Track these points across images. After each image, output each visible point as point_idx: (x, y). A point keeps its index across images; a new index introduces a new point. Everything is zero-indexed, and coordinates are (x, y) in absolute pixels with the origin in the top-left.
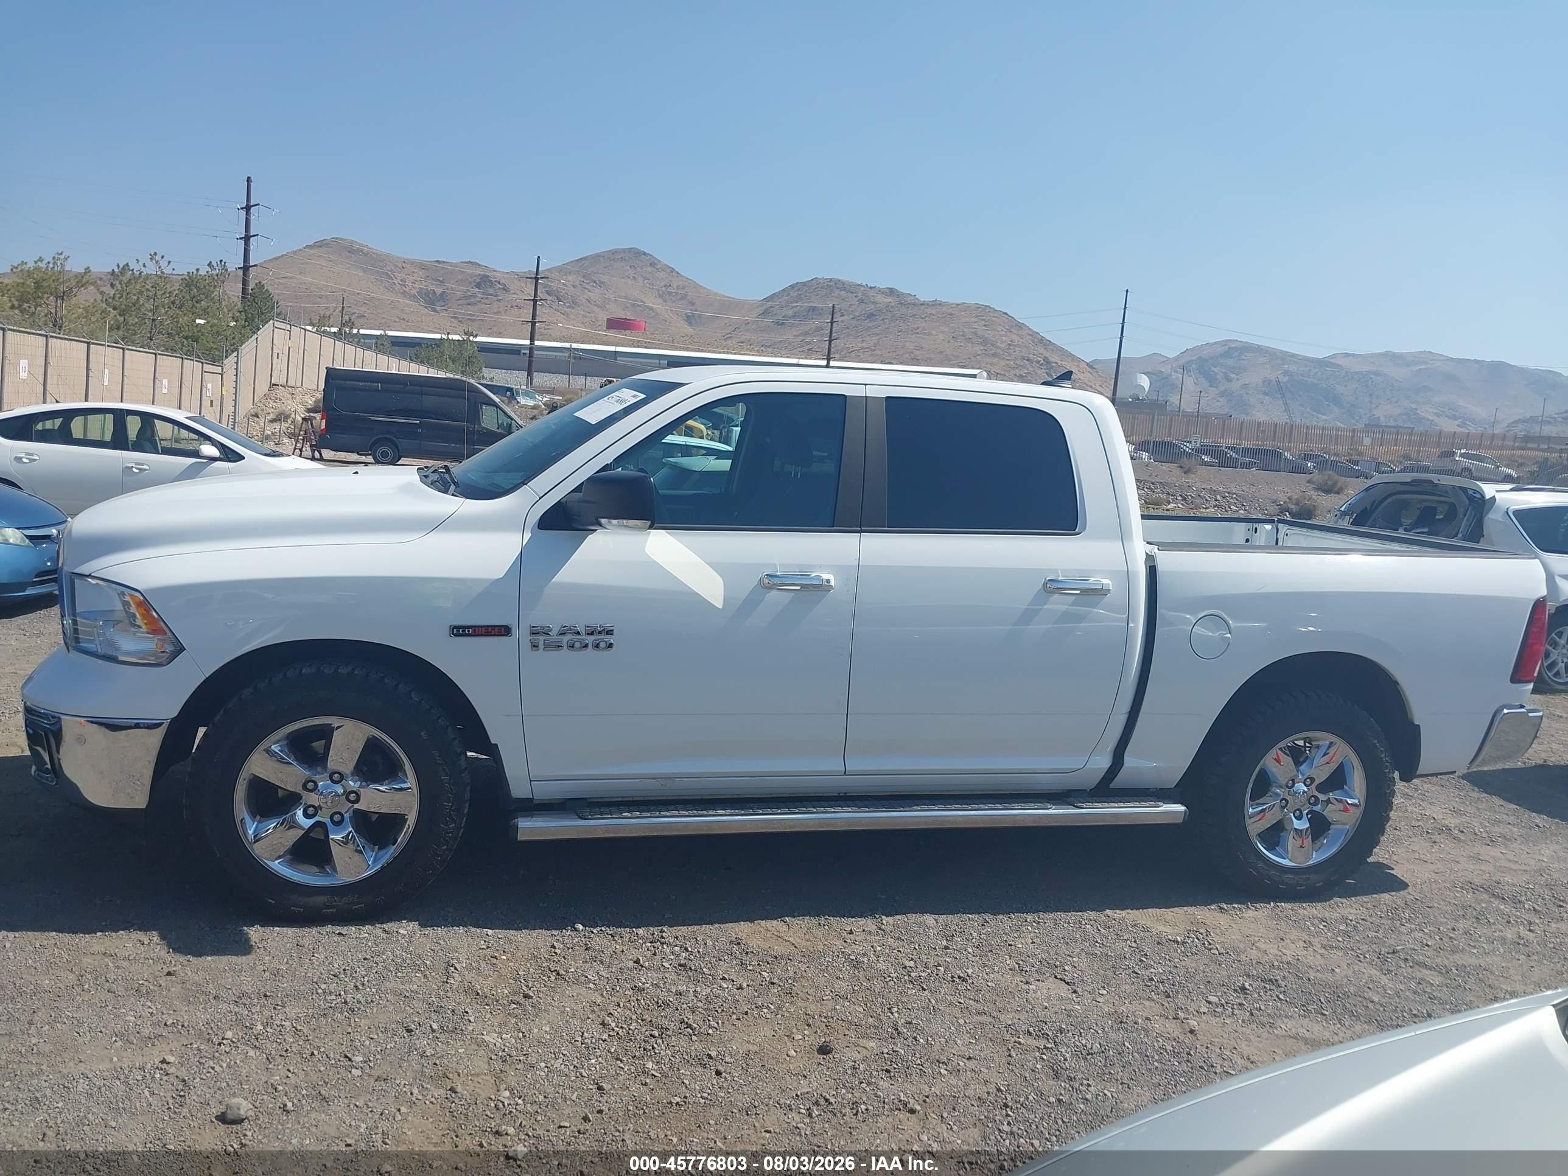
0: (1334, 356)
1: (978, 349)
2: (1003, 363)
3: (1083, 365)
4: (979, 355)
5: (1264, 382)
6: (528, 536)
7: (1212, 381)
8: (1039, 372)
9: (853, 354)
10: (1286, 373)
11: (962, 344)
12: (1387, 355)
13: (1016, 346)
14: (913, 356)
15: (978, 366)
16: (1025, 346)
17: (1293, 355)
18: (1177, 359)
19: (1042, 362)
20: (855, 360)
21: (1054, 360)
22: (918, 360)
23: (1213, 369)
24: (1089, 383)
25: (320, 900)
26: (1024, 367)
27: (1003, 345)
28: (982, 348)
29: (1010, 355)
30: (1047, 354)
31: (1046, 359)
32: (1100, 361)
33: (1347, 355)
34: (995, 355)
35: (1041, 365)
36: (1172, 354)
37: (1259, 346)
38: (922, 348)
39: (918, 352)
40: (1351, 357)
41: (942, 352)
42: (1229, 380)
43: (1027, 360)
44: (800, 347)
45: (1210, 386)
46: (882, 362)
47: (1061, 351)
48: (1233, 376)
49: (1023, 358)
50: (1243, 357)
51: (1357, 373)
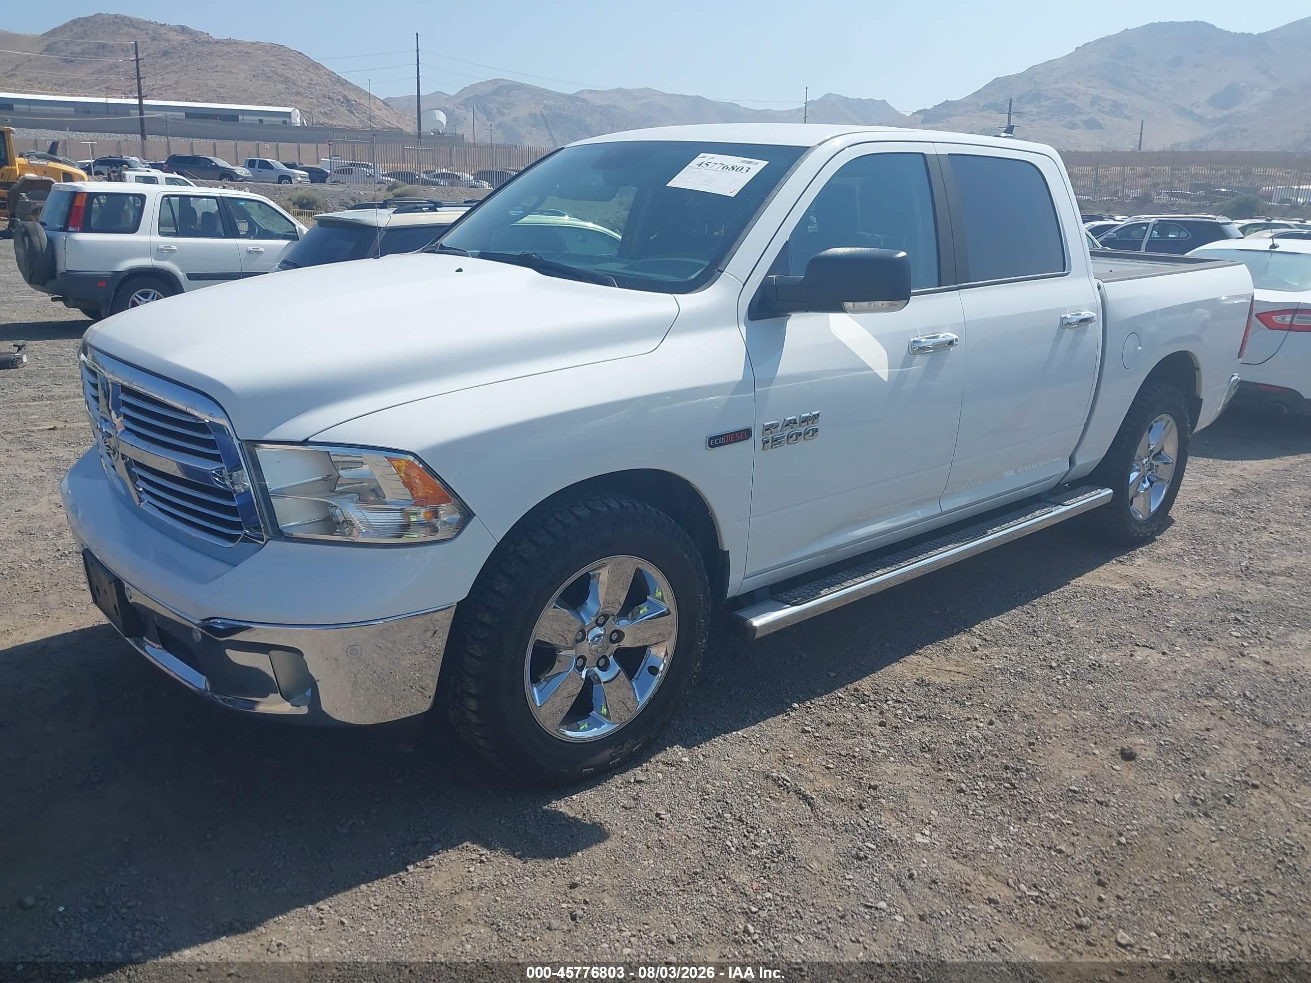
0: (582, 92)
1: (281, 87)
2: (306, 101)
3: (379, 103)
4: (282, 93)
5: (530, 115)
6: (743, 329)
7: (488, 114)
8: (341, 109)
9: (155, 92)
10: (546, 107)
11: (264, 82)
12: (620, 90)
13: (315, 85)
14: (217, 94)
15: (284, 104)
16: (324, 85)
17: (550, 92)
18: (457, 96)
19: (342, 100)
20: (158, 98)
21: (353, 98)
22: (223, 97)
23: (488, 104)
24: (387, 119)
25: (607, 753)
26: (327, 104)
27: (304, 84)
28: (284, 86)
29: (312, 93)
30: (346, 93)
31: (345, 97)
32: (392, 99)
33: (591, 91)
34: (298, 93)
35: (342, 102)
36: (452, 92)
37: (522, 84)
38: (225, 86)
39: (222, 90)
40: (593, 93)
41: (246, 90)
42: (502, 114)
43: (329, 98)
44: (96, 85)
45: (488, 120)
46: (187, 100)
47: (357, 90)
48: (505, 110)
49: (324, 96)
50: (511, 94)
51: (599, 106)
